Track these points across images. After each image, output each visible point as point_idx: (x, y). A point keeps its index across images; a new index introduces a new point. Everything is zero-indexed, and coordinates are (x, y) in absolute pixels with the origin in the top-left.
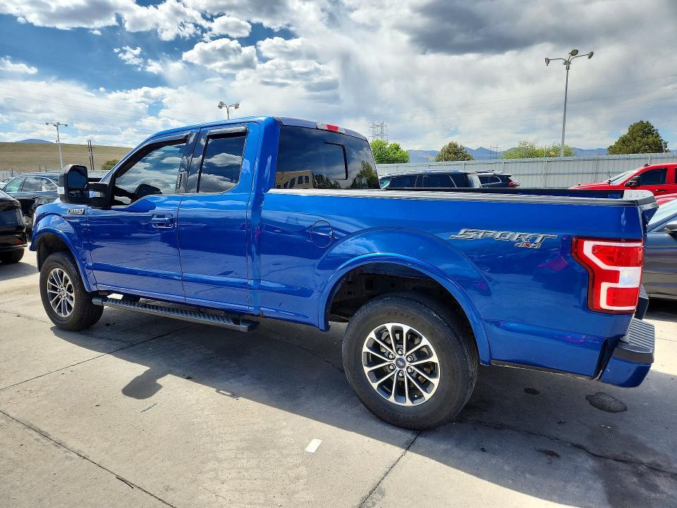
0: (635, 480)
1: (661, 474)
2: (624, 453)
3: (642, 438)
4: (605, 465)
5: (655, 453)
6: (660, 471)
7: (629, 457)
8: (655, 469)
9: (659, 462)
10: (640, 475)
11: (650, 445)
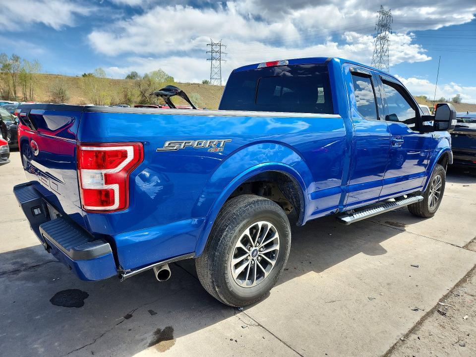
0: (24, 262)
1: (12, 270)
2: (36, 270)
3: (30, 284)
4: (42, 261)
5: (18, 279)
6: (13, 271)
7: (32, 270)
8: (16, 272)
9: (15, 276)
10: (23, 265)
11: (23, 282)
